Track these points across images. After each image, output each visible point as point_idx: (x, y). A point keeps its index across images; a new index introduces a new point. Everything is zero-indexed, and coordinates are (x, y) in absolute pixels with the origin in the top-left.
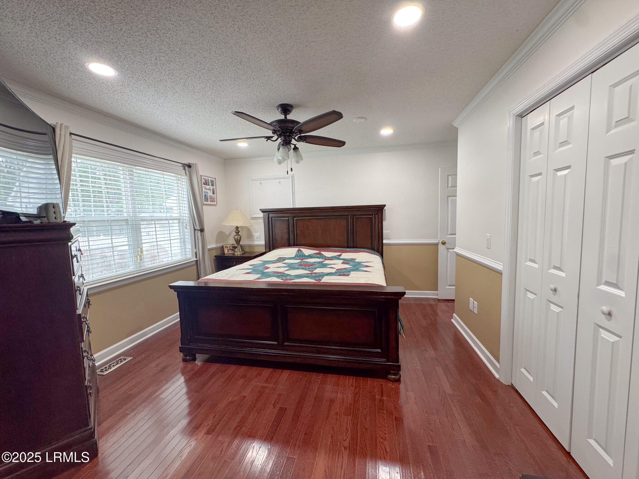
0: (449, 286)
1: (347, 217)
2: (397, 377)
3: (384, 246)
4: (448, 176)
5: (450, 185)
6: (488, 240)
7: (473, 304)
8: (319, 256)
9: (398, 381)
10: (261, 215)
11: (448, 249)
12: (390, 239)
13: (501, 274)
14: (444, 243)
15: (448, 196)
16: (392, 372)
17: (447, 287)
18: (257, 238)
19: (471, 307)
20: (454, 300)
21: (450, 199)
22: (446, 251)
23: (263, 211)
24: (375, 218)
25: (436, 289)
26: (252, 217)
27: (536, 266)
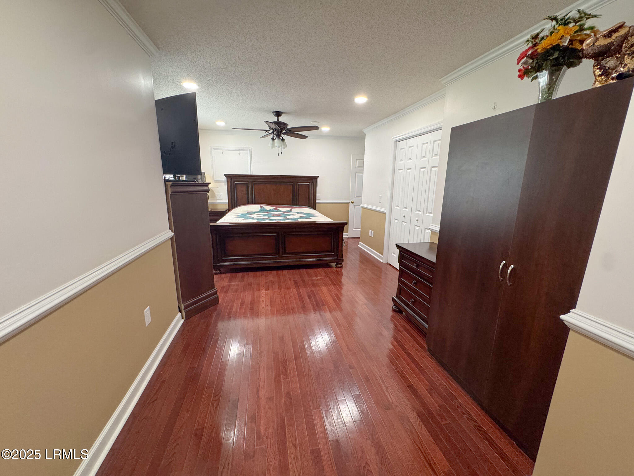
0: (355, 229)
1: (293, 183)
2: (341, 265)
3: (317, 205)
4: (356, 160)
5: (357, 166)
6: (380, 198)
7: (371, 233)
8: (276, 210)
9: (342, 267)
10: (225, 179)
11: (355, 206)
12: (320, 199)
13: (386, 214)
14: (353, 203)
15: (356, 173)
16: (339, 263)
17: (354, 230)
18: (219, 198)
19: (370, 234)
20: (359, 237)
21: (357, 174)
22: (354, 207)
23: (227, 176)
24: (312, 185)
25: (348, 232)
26: (215, 180)
27: (399, 208)
